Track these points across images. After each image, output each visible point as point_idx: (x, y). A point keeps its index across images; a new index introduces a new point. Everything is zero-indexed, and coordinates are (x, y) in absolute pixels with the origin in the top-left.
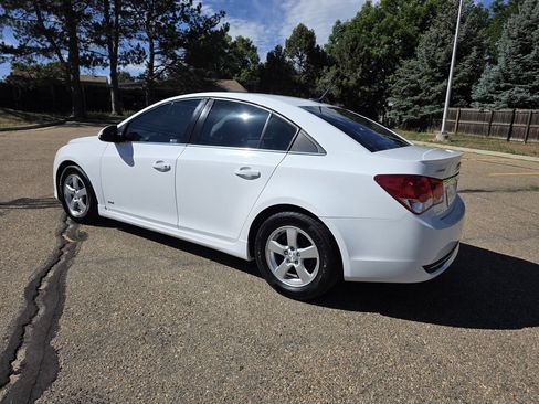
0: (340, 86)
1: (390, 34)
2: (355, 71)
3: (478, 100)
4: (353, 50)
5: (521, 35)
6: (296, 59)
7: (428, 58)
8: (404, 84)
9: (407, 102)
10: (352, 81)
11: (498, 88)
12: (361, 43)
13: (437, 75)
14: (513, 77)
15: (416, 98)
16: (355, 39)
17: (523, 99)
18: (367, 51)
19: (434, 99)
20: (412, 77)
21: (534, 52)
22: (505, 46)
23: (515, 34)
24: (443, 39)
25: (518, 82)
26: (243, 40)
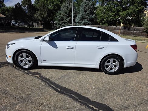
0: (41, 17)
1: (53, 3)
2: (45, 13)
3: (77, 23)
4: (44, 7)
5: (84, 8)
6: (25, 7)
7: (64, 11)
8: (59, 18)
9: (60, 23)
10: (45, 16)
11: (81, 20)
12: (46, 5)
13: (67, 16)
14: (84, 18)
15: (63, 21)
16: (43, 3)
17: (87, 23)
18: (48, 8)
19: (67, 22)
20: (61, 16)
21: (87, 12)
22: (81, 10)
23: (83, 7)
24: (67, 6)
25: (85, 19)
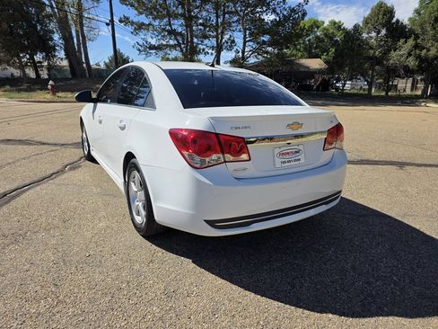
6: (373, 34)
10: (433, 52)
26: (335, 23)
